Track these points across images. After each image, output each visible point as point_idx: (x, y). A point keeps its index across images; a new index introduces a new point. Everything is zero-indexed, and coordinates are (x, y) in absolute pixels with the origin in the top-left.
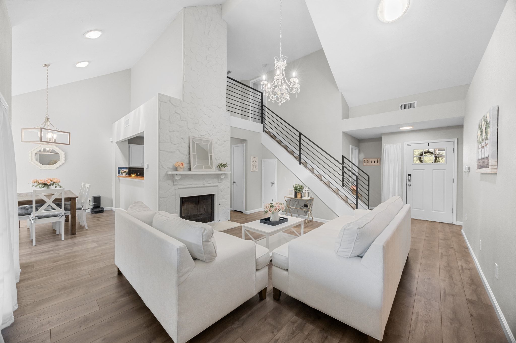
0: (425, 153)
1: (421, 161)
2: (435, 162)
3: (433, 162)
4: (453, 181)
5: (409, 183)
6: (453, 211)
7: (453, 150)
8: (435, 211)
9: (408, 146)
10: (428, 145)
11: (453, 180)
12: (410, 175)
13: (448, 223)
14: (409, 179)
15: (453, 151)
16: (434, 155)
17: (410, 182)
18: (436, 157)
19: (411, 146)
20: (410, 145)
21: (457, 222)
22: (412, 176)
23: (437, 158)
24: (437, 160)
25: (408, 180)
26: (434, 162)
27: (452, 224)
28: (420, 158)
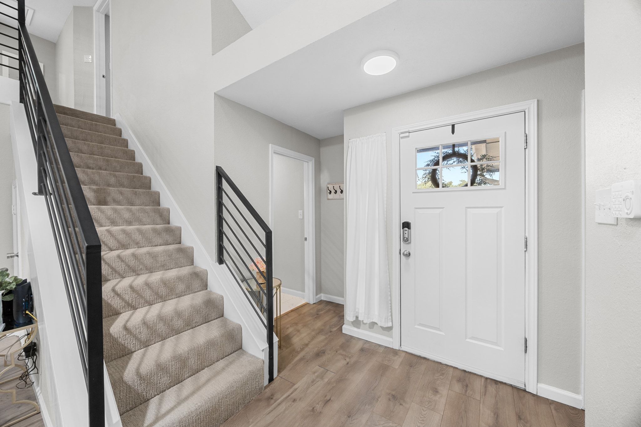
0: (446, 157)
1: (436, 184)
2: (472, 184)
3: (466, 185)
4: (526, 245)
5: (405, 248)
6: (526, 347)
7: (523, 138)
8: (472, 338)
9: (402, 138)
10: (453, 132)
11: (526, 242)
12: (406, 225)
13: (511, 386)
14: (406, 236)
15: (523, 145)
16: (469, 164)
17: (409, 245)
18: (475, 168)
19: (408, 136)
20: (407, 134)
21: (539, 385)
22: (412, 226)
23: (479, 173)
24: (478, 178)
25: (404, 238)
26: (469, 184)
27: (525, 391)
28: (434, 172)
